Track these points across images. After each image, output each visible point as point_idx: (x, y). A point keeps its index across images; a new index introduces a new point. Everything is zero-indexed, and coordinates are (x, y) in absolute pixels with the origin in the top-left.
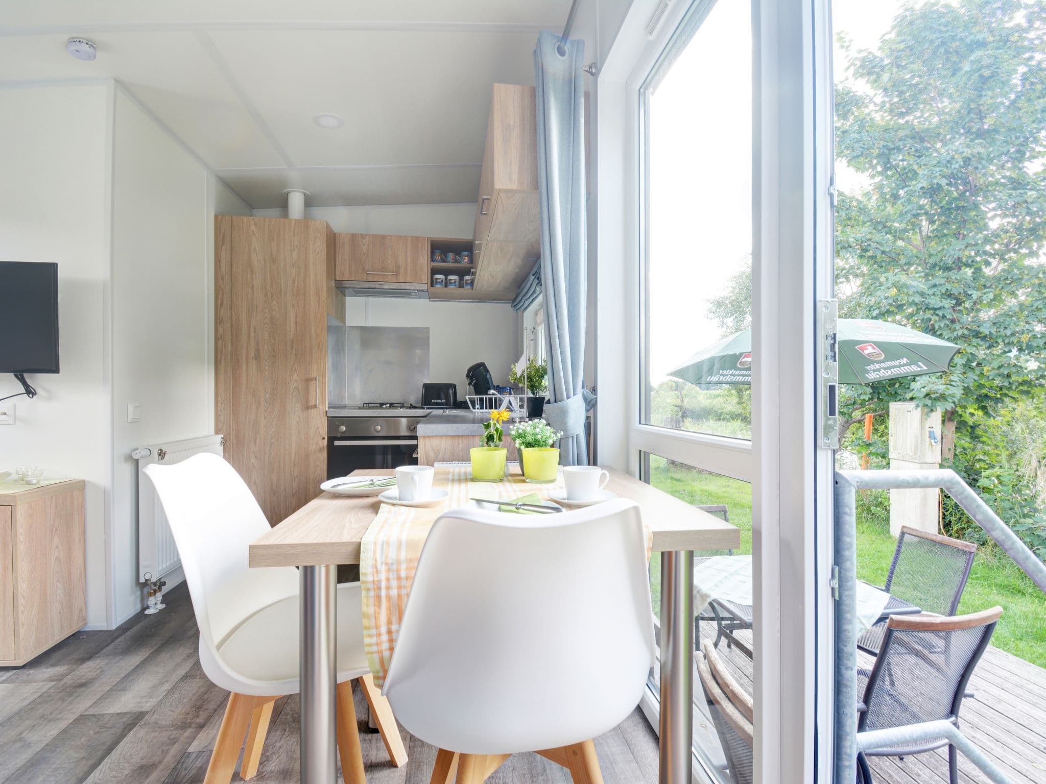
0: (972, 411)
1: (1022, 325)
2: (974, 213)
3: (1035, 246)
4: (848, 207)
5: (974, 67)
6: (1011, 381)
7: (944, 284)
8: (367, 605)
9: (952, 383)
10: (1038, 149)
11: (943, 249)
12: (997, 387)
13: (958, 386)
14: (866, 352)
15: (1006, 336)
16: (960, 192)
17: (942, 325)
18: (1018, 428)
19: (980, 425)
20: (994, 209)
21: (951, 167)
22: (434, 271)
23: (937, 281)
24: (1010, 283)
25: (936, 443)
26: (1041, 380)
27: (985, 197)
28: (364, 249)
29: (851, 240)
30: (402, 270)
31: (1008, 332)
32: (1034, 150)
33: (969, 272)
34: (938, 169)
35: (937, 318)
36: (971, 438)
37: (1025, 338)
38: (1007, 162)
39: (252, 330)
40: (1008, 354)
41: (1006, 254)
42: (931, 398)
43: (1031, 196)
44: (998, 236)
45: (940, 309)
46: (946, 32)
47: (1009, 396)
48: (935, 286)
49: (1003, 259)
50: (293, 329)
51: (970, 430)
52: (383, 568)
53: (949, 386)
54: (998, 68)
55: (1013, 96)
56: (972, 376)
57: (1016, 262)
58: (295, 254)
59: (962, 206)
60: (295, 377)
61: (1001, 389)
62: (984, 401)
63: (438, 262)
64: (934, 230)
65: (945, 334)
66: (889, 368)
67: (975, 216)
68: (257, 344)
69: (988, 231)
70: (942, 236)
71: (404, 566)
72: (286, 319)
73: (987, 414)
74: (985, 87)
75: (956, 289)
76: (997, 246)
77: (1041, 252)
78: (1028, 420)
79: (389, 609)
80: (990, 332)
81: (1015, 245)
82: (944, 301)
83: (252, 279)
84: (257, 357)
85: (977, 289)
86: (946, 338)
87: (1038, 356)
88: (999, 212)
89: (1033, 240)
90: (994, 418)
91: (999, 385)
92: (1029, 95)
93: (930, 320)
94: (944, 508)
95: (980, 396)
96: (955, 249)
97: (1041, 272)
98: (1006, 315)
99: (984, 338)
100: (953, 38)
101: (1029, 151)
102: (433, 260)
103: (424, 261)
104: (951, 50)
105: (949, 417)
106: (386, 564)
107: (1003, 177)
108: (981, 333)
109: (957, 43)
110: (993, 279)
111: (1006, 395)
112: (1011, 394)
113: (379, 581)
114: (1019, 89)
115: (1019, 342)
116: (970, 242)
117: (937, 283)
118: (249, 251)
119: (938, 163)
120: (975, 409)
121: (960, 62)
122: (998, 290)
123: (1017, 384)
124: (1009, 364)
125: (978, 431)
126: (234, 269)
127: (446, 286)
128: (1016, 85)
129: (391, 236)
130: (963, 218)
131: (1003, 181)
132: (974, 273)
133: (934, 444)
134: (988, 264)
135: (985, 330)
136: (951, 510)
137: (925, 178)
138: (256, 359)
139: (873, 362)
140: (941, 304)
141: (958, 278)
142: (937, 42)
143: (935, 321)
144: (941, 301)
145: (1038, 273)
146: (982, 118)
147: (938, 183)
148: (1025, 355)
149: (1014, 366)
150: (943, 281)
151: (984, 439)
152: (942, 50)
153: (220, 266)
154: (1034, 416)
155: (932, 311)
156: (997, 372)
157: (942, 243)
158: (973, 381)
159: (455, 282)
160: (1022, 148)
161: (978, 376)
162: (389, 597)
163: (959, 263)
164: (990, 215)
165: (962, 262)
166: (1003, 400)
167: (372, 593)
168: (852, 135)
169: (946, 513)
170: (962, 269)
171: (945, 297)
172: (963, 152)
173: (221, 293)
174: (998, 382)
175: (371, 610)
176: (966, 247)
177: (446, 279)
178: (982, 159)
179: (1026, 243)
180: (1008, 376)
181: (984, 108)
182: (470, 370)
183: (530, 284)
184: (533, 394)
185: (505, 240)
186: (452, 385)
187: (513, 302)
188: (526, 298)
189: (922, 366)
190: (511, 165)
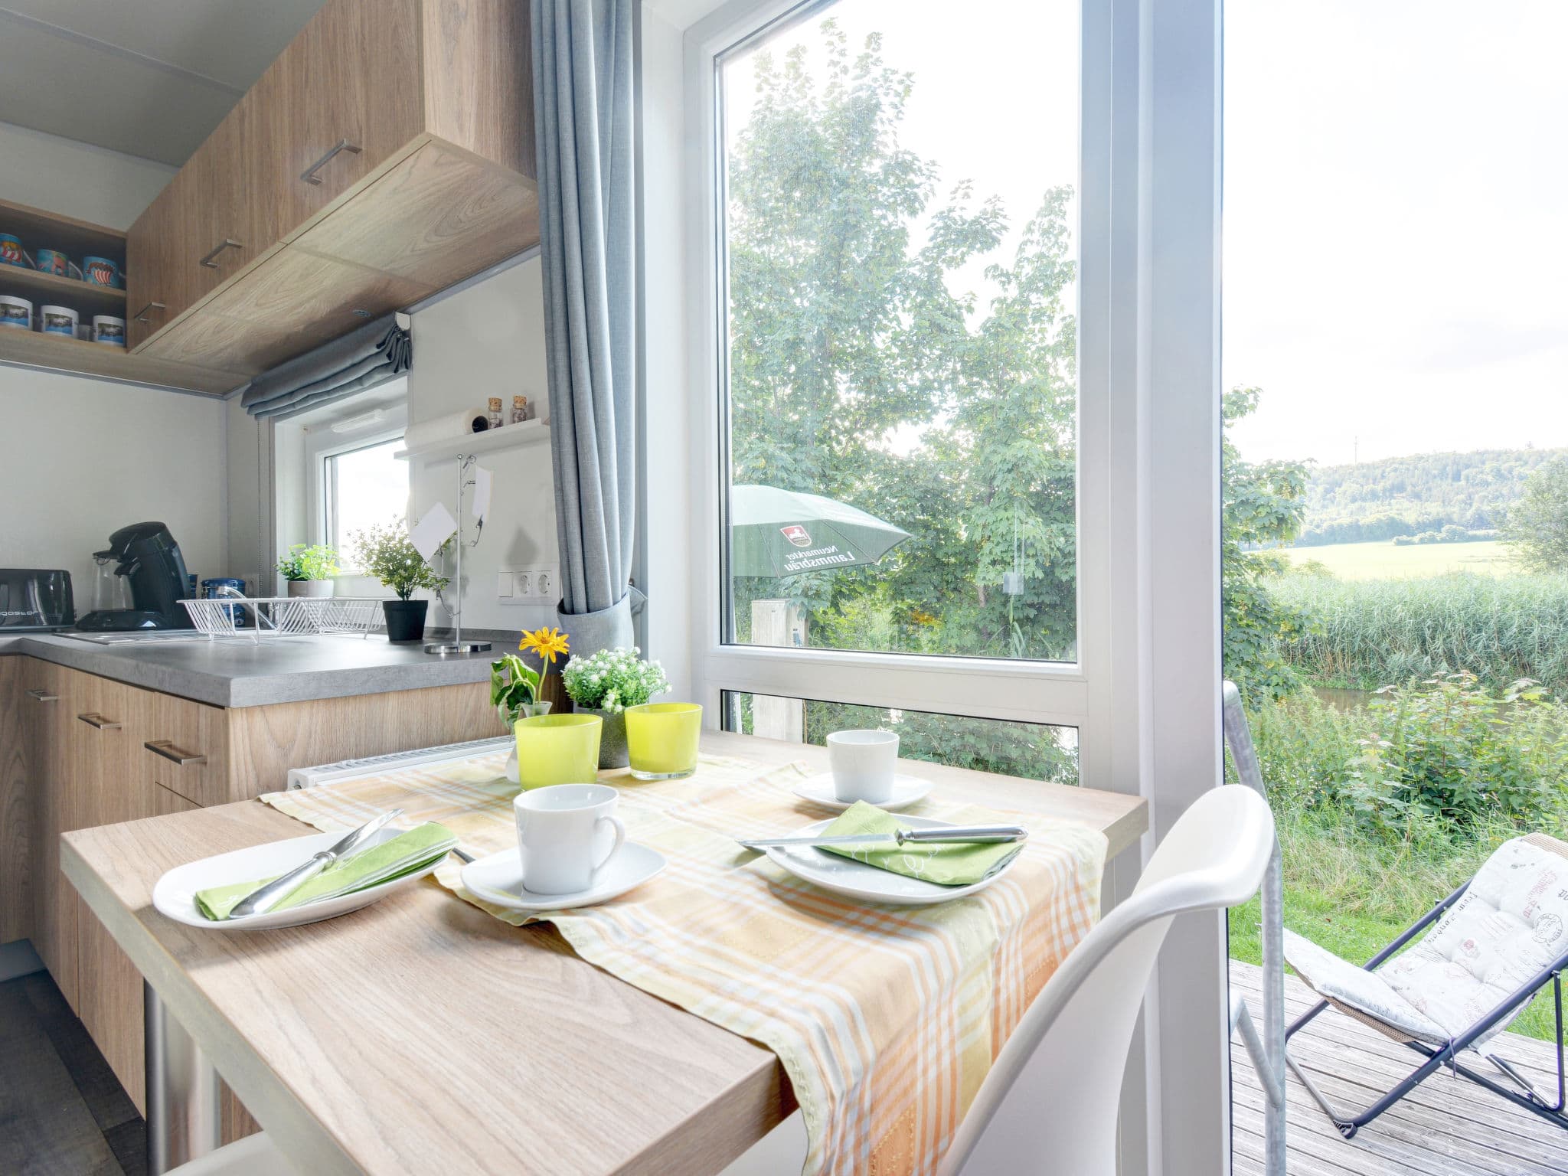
9: (822, 578)
10: (885, 321)
14: (792, 536)
19: (829, 625)
32: (881, 321)
52: (841, 1113)
53: (821, 582)
66: (813, 558)
101: (878, 322)
106: (846, 1094)
127: (37, 329)
139: (797, 550)
159: (69, 324)
177: (37, 310)
182: (121, 540)
183: (348, 364)
184: (401, 594)
185: (333, 258)
186: (57, 572)
187: (247, 396)
188: (316, 390)
189: (851, 555)
190: (460, 93)
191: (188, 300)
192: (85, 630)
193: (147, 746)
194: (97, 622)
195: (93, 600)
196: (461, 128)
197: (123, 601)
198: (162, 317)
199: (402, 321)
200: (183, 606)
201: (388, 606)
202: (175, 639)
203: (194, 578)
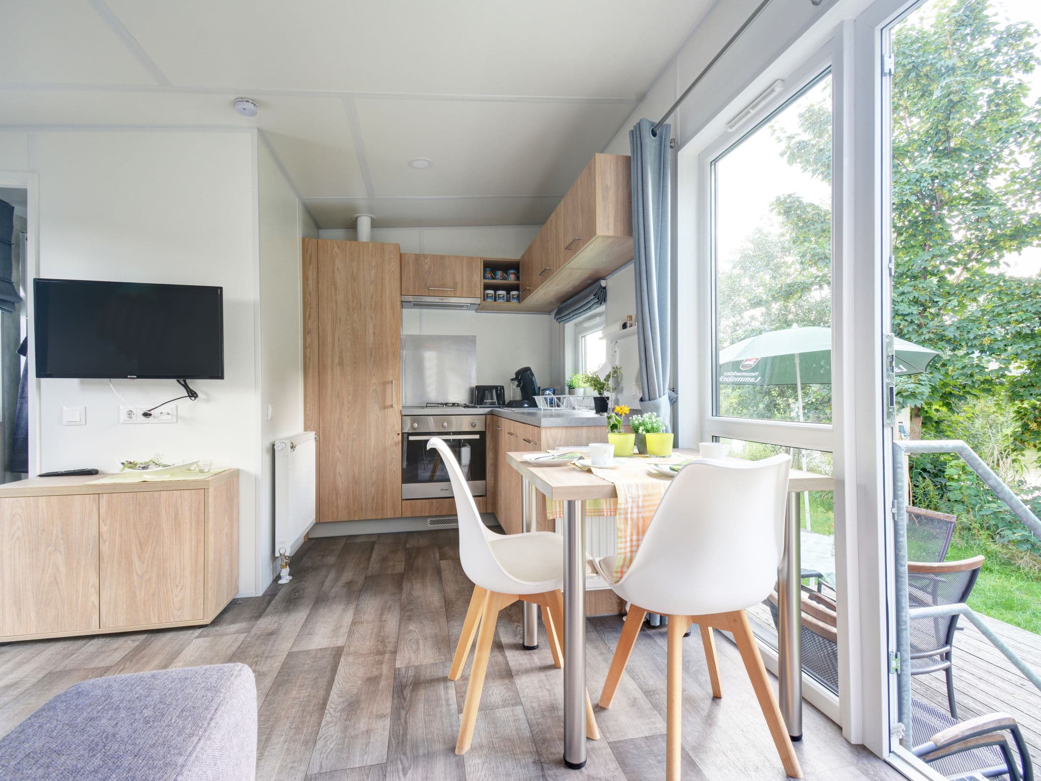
0: (937, 407)
1: (983, 330)
2: (939, 226)
3: (996, 255)
4: (822, 220)
5: (944, 92)
6: (974, 381)
7: (912, 292)
8: (620, 524)
9: (921, 382)
10: (1001, 166)
11: (910, 259)
12: (960, 385)
13: (925, 385)
15: (969, 339)
16: (927, 207)
17: (911, 330)
18: (978, 423)
19: (944, 420)
20: (959, 223)
21: (920, 185)
22: (487, 287)
23: (906, 289)
24: (972, 291)
25: (905, 436)
26: (1001, 379)
27: (950, 211)
28: (426, 267)
29: (827, 251)
30: (459, 286)
31: (971, 336)
32: (996, 167)
33: (935, 280)
34: (908, 187)
35: (906, 323)
36: (937, 432)
37: (986, 341)
38: (972, 178)
39: (336, 340)
40: (971, 356)
41: (968, 263)
42: (902, 396)
43: (993, 211)
44: (961, 247)
45: (908, 315)
46: (917, 58)
47: (971, 394)
48: (903, 293)
49: (966, 269)
50: (371, 339)
51: (935, 425)
52: (630, 500)
53: (918, 385)
54: (966, 94)
55: (978, 117)
56: (938, 376)
57: (977, 271)
58: (372, 274)
59: (928, 220)
60: (374, 380)
61: (964, 387)
62: (947, 398)
63: (488, 279)
64: (902, 241)
65: (913, 337)
67: (941, 228)
68: (341, 352)
69: (952, 242)
70: (909, 248)
71: (641, 499)
72: (365, 330)
73: (951, 410)
74: (953, 110)
75: (923, 297)
76: (960, 256)
77: (1001, 261)
78: (988, 416)
79: (632, 526)
80: (954, 335)
81: (977, 256)
82: (912, 308)
83: (336, 294)
84: (341, 364)
85: (942, 297)
86: (914, 341)
87: (998, 357)
88: (963, 226)
89: (995, 250)
90: (958, 413)
91: (962, 383)
92: (993, 115)
93: (900, 324)
94: (914, 496)
95: (945, 394)
96: (921, 260)
97: (1002, 280)
98: (968, 320)
99: (949, 341)
100: (924, 63)
101: (993, 168)
102: (485, 278)
103: (478, 279)
104: (922, 74)
105: (917, 412)
106: (632, 498)
107: (967, 192)
108: (945, 337)
109: (928, 68)
110: (956, 286)
111: (969, 393)
112: (973, 392)
113: (628, 508)
114: (985, 109)
115: (981, 344)
116: (936, 254)
117: (905, 291)
118: (333, 272)
119: (908, 181)
120: (940, 406)
121: (930, 85)
122: (961, 296)
123: (979, 383)
124: (972, 365)
125: (943, 426)
126: (320, 286)
127: (495, 300)
128: (981, 107)
129: (449, 256)
130: (930, 231)
131: (966, 195)
132: (938, 281)
133: (903, 437)
134: (951, 272)
135: (950, 334)
136: (920, 497)
137: (896, 195)
138: (340, 365)
140: (909, 311)
141: (925, 286)
142: (909, 67)
143: (904, 326)
144: (910, 308)
145: (999, 282)
146: (949, 139)
147: (907, 200)
148: (986, 356)
149: (976, 366)
150: (910, 289)
151: (948, 433)
152: (913, 75)
153: (307, 284)
154: (994, 412)
155: (901, 317)
156: (961, 372)
157: (910, 254)
158: (939, 380)
159: (504, 297)
160: (986, 167)
161: (943, 375)
162: (632, 519)
163: (925, 273)
164: (954, 228)
165: (928, 271)
166: (966, 398)
167: (622, 516)
168: (827, 153)
169: (916, 501)
170: (928, 277)
171: (913, 304)
172: (932, 172)
173: (309, 307)
174: (962, 381)
175: (622, 526)
176: (932, 258)
177: (495, 293)
178: (949, 177)
179: (987, 253)
180: (972, 375)
181: (951, 130)
182: (518, 374)
183: (585, 302)
184: (600, 394)
185: (577, 269)
186: (500, 386)
187: (556, 315)
188: (577, 312)
189: (903, 368)
190: (608, 216)
191: (536, 287)
192: (508, 407)
193: (524, 440)
194: (512, 404)
195: (510, 396)
196: (608, 229)
197: (518, 397)
198: (530, 292)
199: (603, 283)
200: (534, 398)
201: (595, 399)
202: (532, 410)
203: (539, 388)
